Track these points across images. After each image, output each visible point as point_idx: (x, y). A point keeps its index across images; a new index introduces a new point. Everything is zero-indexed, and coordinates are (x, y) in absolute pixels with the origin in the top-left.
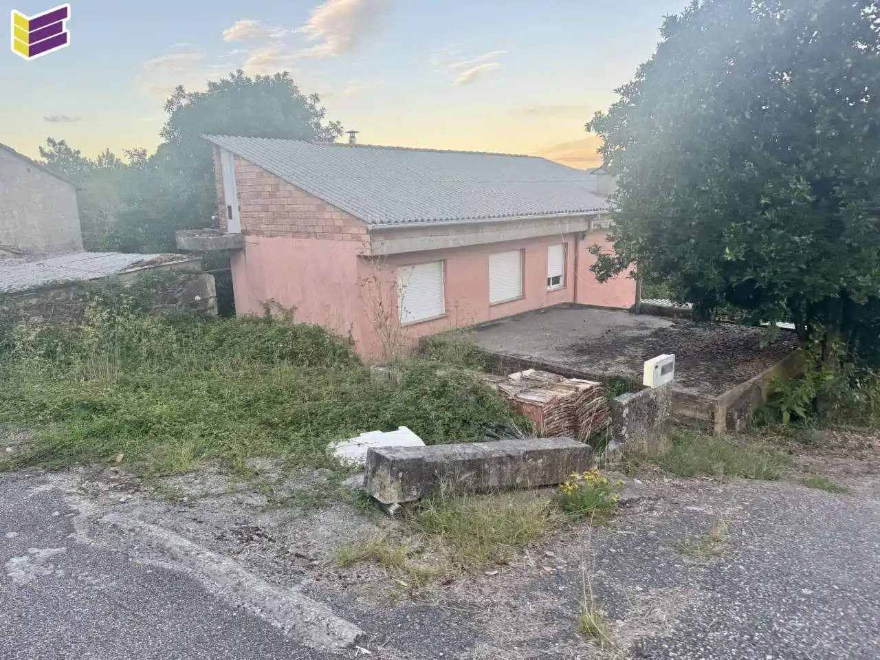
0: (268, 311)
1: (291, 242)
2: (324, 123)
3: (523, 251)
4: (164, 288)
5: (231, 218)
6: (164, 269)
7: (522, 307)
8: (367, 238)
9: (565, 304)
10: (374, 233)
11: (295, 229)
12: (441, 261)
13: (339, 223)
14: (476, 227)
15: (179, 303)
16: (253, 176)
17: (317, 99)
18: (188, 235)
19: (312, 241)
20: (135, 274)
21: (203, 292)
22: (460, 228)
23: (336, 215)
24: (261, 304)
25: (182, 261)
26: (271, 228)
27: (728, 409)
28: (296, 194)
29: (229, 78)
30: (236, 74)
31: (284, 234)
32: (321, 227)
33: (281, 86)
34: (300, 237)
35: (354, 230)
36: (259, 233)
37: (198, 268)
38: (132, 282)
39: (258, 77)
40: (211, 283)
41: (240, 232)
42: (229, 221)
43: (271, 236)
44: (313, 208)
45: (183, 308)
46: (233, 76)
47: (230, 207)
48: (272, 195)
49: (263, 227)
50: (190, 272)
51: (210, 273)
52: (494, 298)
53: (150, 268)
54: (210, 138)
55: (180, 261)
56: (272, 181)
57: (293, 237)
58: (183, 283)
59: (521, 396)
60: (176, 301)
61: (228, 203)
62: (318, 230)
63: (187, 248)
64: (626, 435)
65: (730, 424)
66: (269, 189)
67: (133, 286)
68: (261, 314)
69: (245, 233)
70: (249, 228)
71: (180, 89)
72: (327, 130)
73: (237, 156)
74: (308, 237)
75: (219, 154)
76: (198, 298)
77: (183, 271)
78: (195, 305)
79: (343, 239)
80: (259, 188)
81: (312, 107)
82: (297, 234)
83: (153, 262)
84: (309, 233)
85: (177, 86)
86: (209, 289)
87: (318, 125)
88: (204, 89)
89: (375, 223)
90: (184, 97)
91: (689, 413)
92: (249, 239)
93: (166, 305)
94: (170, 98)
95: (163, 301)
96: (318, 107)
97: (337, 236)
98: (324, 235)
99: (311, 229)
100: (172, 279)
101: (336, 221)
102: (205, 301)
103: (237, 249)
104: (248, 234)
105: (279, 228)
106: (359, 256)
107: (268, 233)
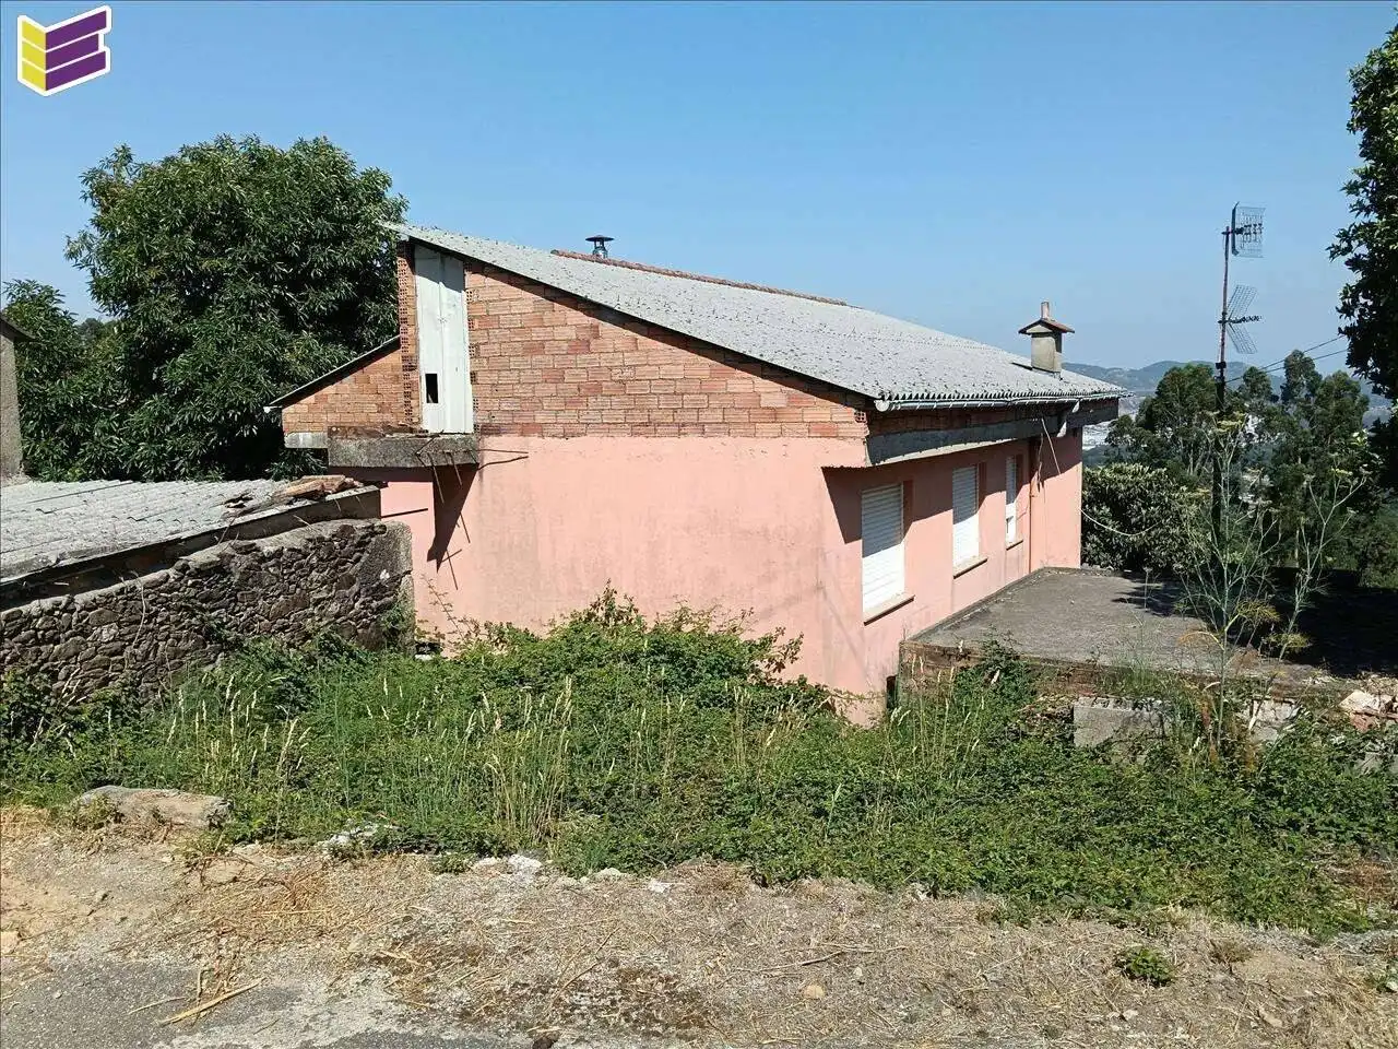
1: (625, 446)
5: (434, 399)
8: (861, 430)
10: (870, 420)
11: (640, 417)
12: (903, 483)
15: (356, 587)
16: (523, 306)
19: (692, 442)
21: (392, 563)
26: (568, 416)
31: (609, 428)
32: (719, 412)
34: (654, 435)
36: (525, 430)
40: (406, 542)
42: (430, 407)
43: (565, 436)
45: (361, 599)
47: (431, 377)
48: (582, 346)
49: (540, 418)
52: (955, 561)
55: (352, 493)
57: (633, 434)
58: (362, 543)
60: (350, 583)
61: (426, 366)
62: (711, 416)
69: (484, 430)
74: (678, 434)
76: (384, 576)
78: (379, 591)
79: (781, 434)
80: (538, 334)
82: (648, 427)
84: (683, 425)
86: (402, 555)
89: (885, 398)
92: (491, 442)
93: (333, 592)
95: (329, 582)
97: (767, 429)
98: (725, 427)
99: (691, 417)
100: (345, 533)
101: (763, 397)
102: (396, 582)
103: (462, 466)
104: (497, 431)
105: (594, 416)
106: (828, 471)
107: (559, 429)
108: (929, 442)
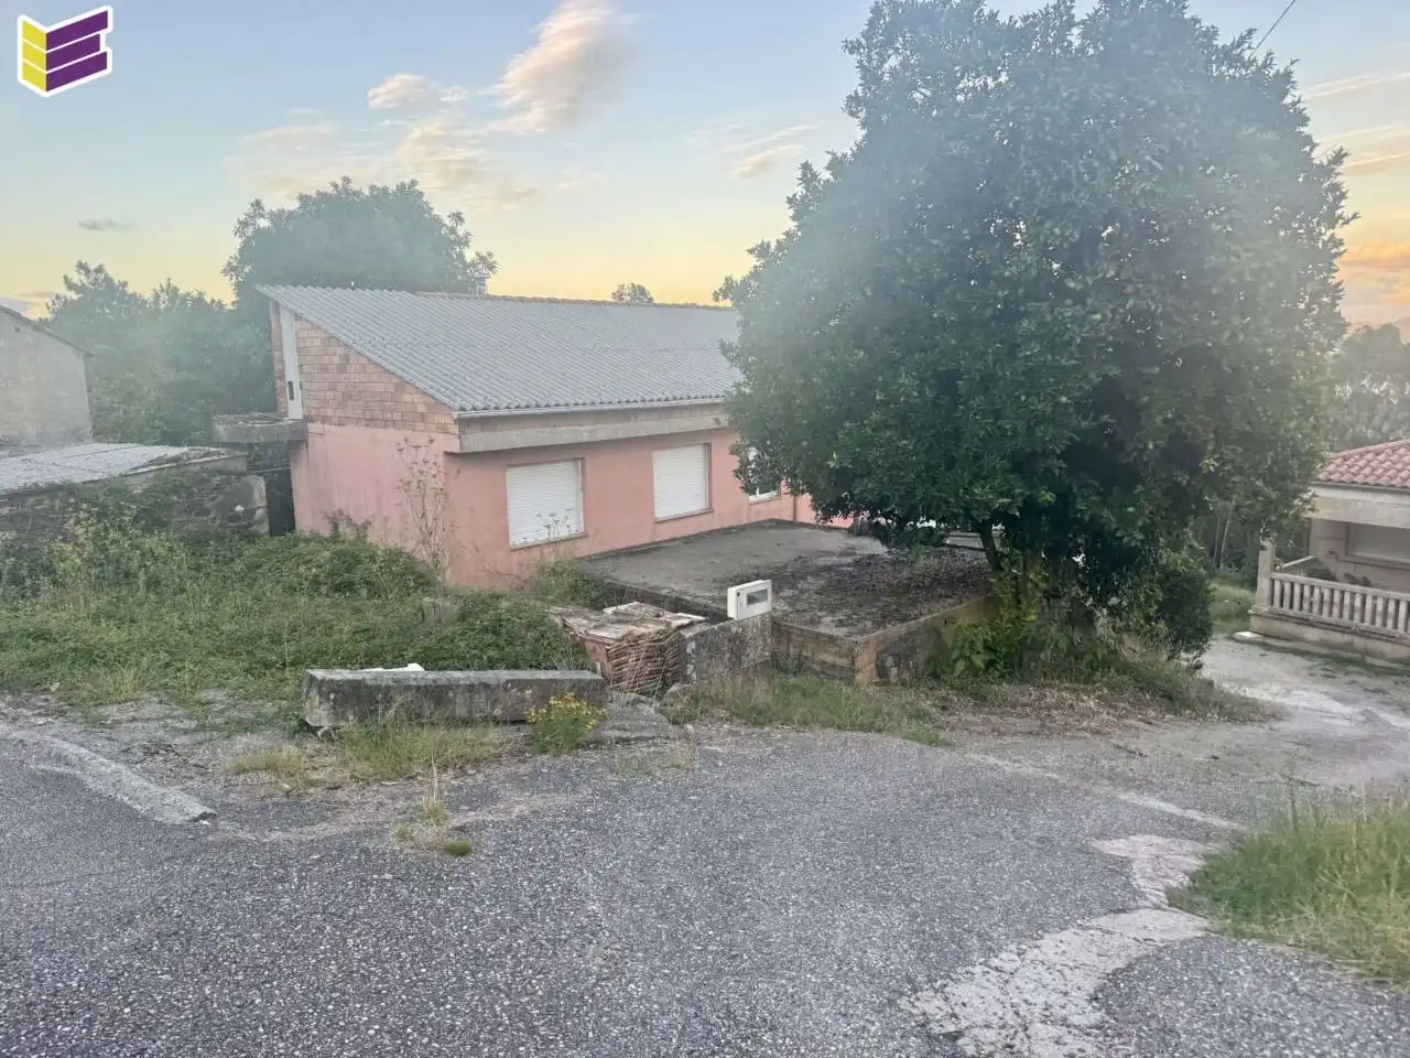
0: (336, 527)
1: (364, 433)
2: (470, 255)
3: (708, 445)
4: (190, 495)
5: (292, 398)
6: (192, 469)
7: (708, 524)
8: (455, 429)
9: (771, 520)
10: (465, 423)
11: (369, 415)
12: (576, 459)
13: (421, 409)
14: (625, 414)
15: (212, 515)
16: (317, 342)
17: (461, 220)
18: (231, 423)
19: (389, 431)
20: (152, 475)
21: (246, 499)
22: (601, 416)
23: (417, 398)
24: (326, 517)
25: (218, 456)
26: (339, 413)
27: (878, 654)
28: (370, 368)
29: (330, 190)
30: (340, 182)
31: (358, 421)
32: (400, 414)
33: (407, 200)
34: (375, 427)
35: (442, 419)
36: (325, 420)
37: (241, 466)
38: (145, 486)
39: (373, 188)
40: (259, 486)
41: (301, 418)
42: (290, 402)
43: (339, 425)
44: (391, 389)
45: (218, 522)
46: (336, 186)
47: (290, 383)
48: (342, 368)
49: (329, 412)
50: (229, 473)
51: (259, 475)
52: (662, 511)
53: (171, 467)
54: (265, 290)
55: (216, 458)
56: (340, 351)
57: (367, 425)
58: (218, 488)
59: (593, 632)
60: (207, 512)
61: (288, 379)
62: (397, 416)
63: (225, 440)
64: (694, 675)
65: (882, 671)
66: (336, 360)
67: (146, 491)
68: (326, 532)
69: (308, 419)
70: (313, 412)
71: (257, 204)
72: (473, 264)
73: (298, 317)
74: (385, 426)
75: (277, 312)
76: (239, 508)
77: (219, 472)
78: (236, 517)
79: (426, 430)
80: (326, 360)
81: (453, 230)
82: (371, 422)
83: (175, 459)
84: (386, 421)
85: (253, 200)
86: (256, 496)
87: (461, 256)
88: (294, 205)
89: (464, 410)
90: (263, 216)
91: (829, 658)
92: (313, 427)
93: (193, 517)
94: (242, 218)
95: (188, 511)
96: (461, 231)
97: (421, 426)
98: (404, 423)
99: (388, 416)
100: (203, 481)
101: (417, 406)
102: (250, 513)
103: (297, 441)
104: (312, 421)
105: (349, 414)
106: (446, 453)
107: (335, 420)
108: (564, 434)
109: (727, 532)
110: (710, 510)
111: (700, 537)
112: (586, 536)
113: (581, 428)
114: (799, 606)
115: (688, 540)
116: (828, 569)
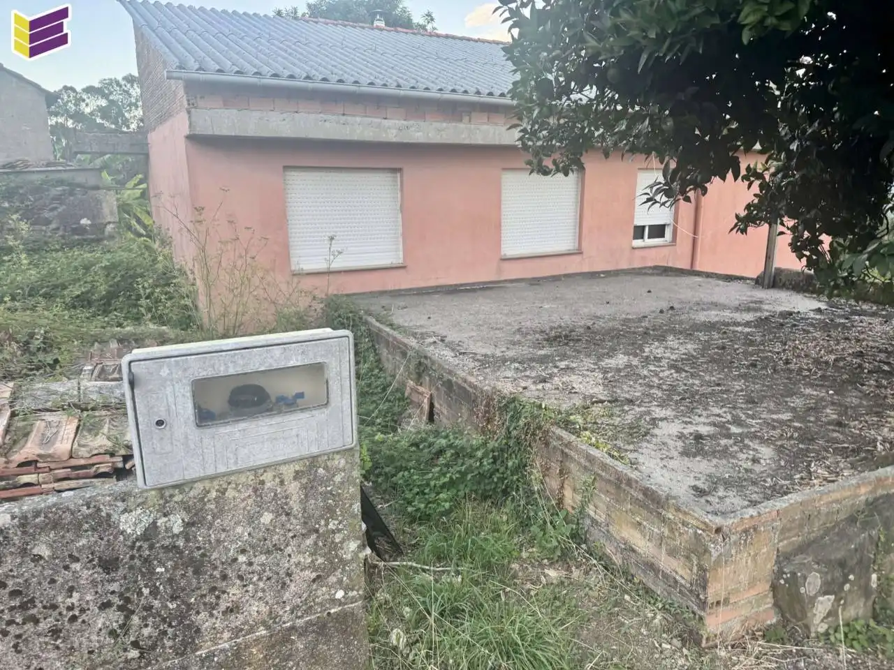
1: (161, 133)
6: (31, 176)
8: (185, 99)
10: (190, 91)
12: (393, 170)
13: (173, 85)
15: (52, 226)
19: (168, 124)
21: (94, 215)
32: (168, 100)
35: (180, 92)
40: (109, 203)
44: (162, 69)
45: (60, 233)
50: (73, 186)
52: (510, 248)
58: (58, 198)
60: (47, 222)
62: (167, 104)
65: (788, 601)
70: (148, 122)
76: (85, 221)
77: (61, 182)
78: (82, 230)
79: (177, 113)
82: (161, 118)
84: (165, 113)
86: (106, 210)
89: (183, 69)
92: (149, 138)
97: (175, 108)
99: (165, 106)
100: (41, 190)
102: (98, 227)
106: (187, 138)
108: (360, 127)
109: (593, 275)
110: (579, 252)
111: (556, 279)
112: (404, 267)
113: (386, 123)
114: (624, 392)
115: (535, 282)
116: (710, 327)
